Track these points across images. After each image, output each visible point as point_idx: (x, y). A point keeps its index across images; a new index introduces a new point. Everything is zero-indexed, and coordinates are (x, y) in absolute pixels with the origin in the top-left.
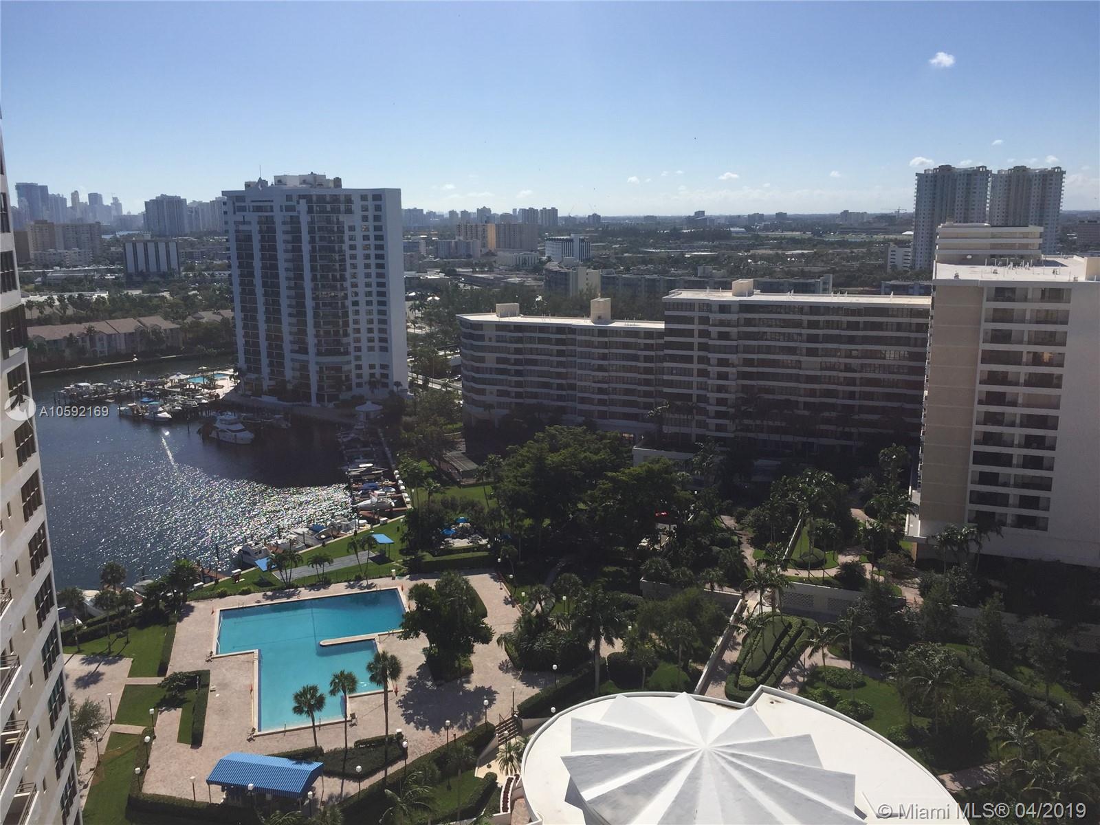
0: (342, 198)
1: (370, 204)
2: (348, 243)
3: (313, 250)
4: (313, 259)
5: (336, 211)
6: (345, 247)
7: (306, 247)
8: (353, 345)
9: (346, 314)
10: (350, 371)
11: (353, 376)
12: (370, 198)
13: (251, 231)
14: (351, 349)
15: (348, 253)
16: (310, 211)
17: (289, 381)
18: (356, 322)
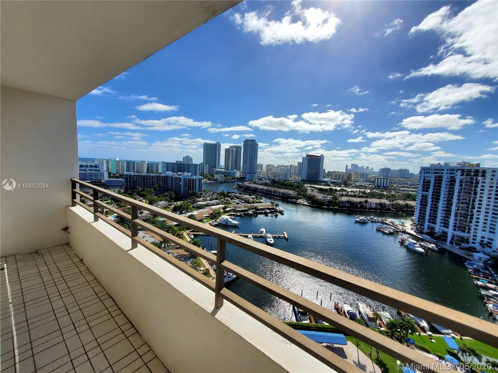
0: (480, 171)
2: (480, 188)
3: (461, 189)
4: (460, 192)
5: (477, 175)
7: (457, 188)
8: (474, 227)
9: (472, 214)
10: (470, 236)
11: (471, 239)
13: (430, 180)
15: (479, 191)
16: (462, 175)
17: (437, 233)
18: (478, 218)
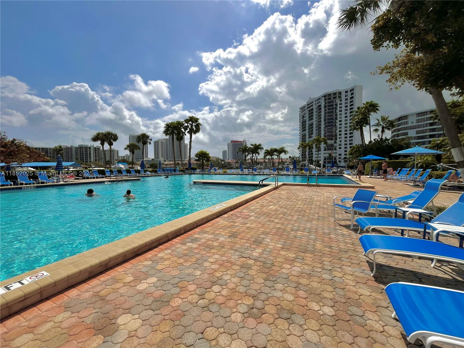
0: (337, 94)
1: (349, 94)
2: (338, 109)
3: (325, 113)
4: (325, 117)
5: (335, 98)
6: (338, 111)
7: (323, 113)
8: (338, 147)
9: (336, 135)
10: (337, 156)
11: (337, 158)
12: (349, 92)
13: (306, 116)
14: (337, 148)
15: (338, 113)
16: (325, 100)
18: (340, 138)
